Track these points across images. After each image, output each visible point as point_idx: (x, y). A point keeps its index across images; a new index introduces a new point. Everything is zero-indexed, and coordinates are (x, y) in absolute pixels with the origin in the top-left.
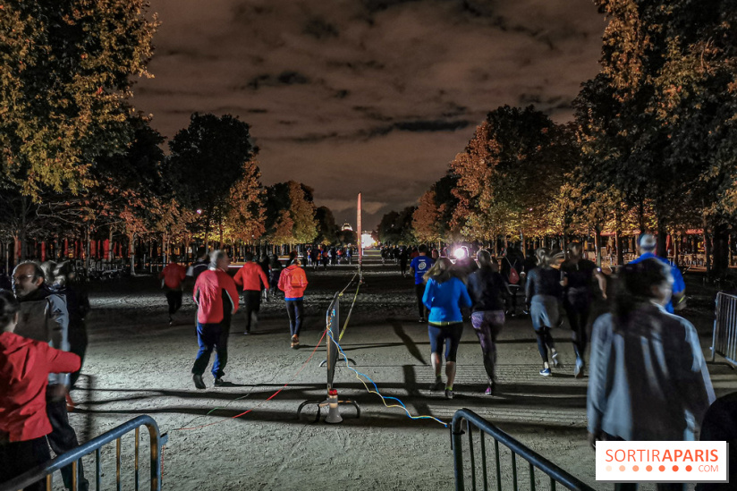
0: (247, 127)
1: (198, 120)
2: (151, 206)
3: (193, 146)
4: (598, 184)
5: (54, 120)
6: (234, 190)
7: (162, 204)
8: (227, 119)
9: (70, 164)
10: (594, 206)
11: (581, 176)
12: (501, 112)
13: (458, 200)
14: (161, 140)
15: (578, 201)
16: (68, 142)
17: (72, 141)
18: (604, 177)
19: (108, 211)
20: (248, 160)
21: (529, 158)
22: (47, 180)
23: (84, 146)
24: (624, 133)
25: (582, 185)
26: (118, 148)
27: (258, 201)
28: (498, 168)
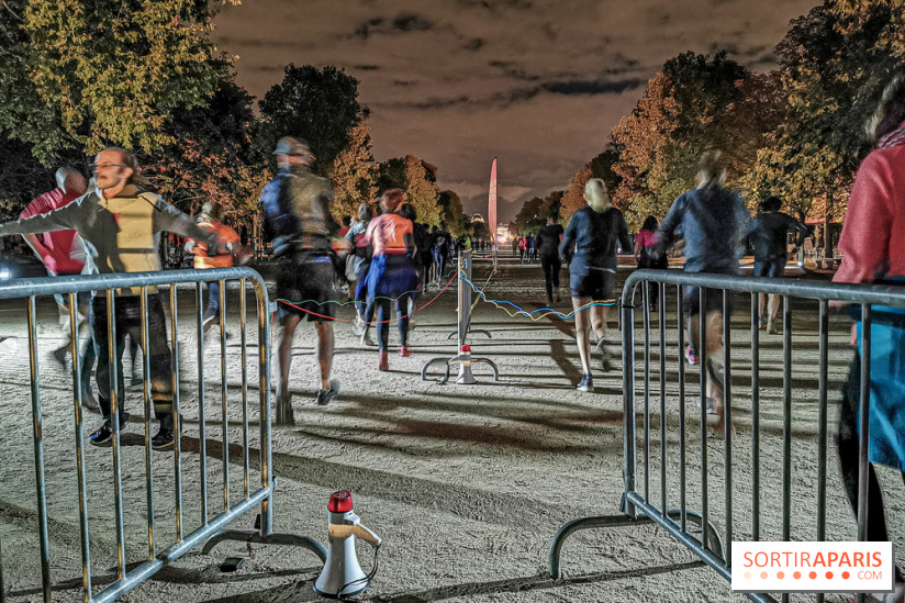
0: (355, 82)
1: (294, 74)
2: (239, 178)
3: (289, 107)
4: (807, 146)
5: (121, 58)
6: (339, 162)
7: (252, 176)
8: (329, 72)
9: (141, 115)
10: (799, 174)
11: (785, 136)
12: (683, 60)
13: (620, 179)
14: (249, 99)
15: (780, 169)
16: (137, 86)
17: (144, 85)
18: (816, 137)
19: (188, 182)
20: (355, 125)
21: (716, 122)
22: (114, 136)
23: (157, 94)
24: (845, 78)
25: (785, 147)
26: (196, 97)
27: (369, 177)
28: (675, 135)
